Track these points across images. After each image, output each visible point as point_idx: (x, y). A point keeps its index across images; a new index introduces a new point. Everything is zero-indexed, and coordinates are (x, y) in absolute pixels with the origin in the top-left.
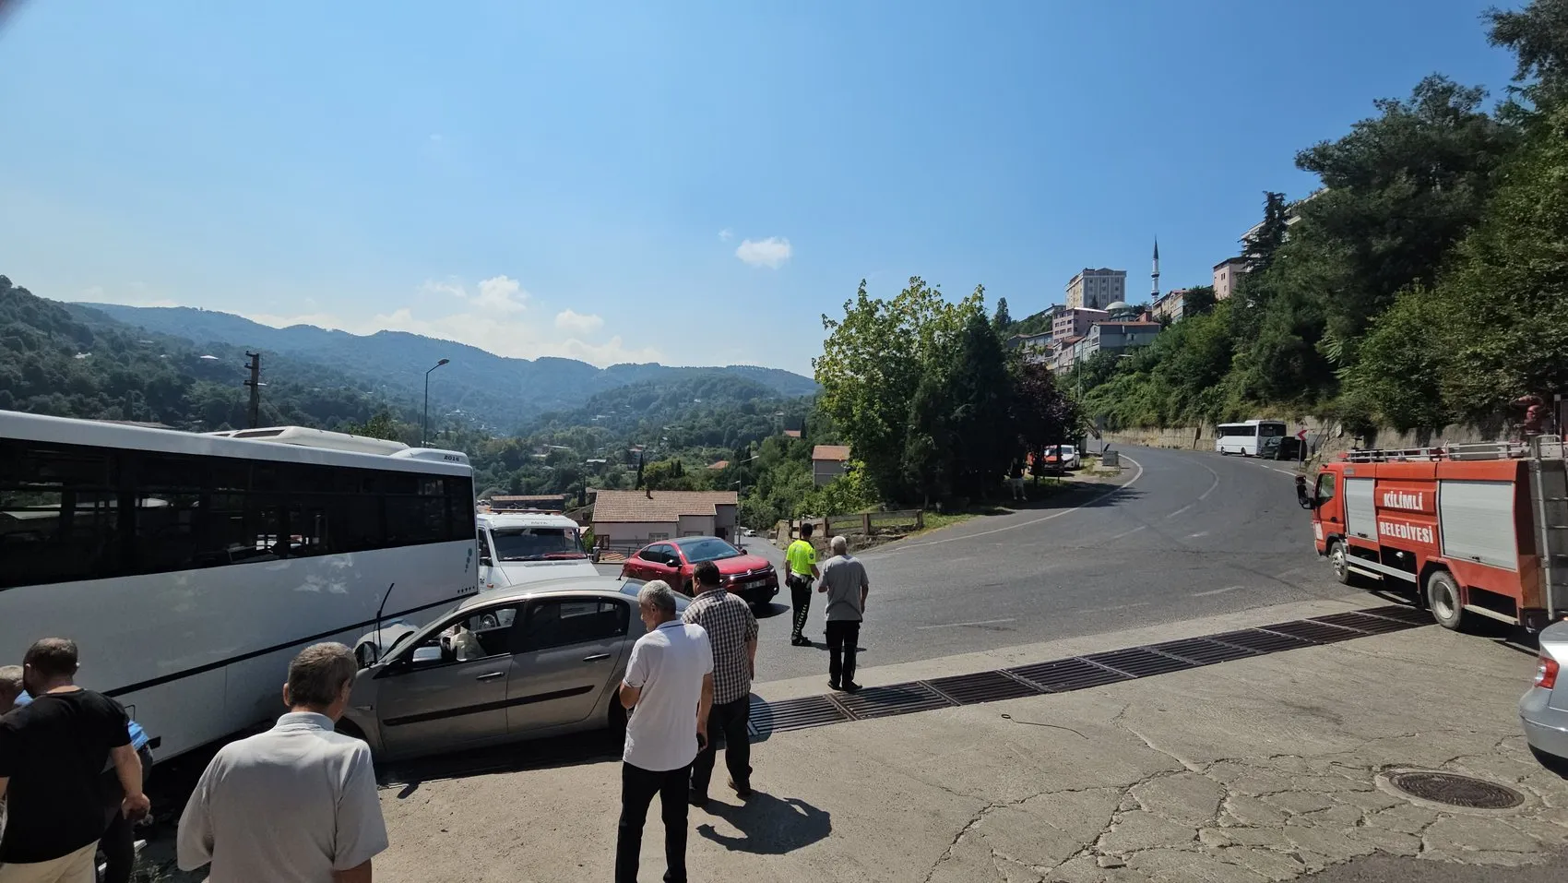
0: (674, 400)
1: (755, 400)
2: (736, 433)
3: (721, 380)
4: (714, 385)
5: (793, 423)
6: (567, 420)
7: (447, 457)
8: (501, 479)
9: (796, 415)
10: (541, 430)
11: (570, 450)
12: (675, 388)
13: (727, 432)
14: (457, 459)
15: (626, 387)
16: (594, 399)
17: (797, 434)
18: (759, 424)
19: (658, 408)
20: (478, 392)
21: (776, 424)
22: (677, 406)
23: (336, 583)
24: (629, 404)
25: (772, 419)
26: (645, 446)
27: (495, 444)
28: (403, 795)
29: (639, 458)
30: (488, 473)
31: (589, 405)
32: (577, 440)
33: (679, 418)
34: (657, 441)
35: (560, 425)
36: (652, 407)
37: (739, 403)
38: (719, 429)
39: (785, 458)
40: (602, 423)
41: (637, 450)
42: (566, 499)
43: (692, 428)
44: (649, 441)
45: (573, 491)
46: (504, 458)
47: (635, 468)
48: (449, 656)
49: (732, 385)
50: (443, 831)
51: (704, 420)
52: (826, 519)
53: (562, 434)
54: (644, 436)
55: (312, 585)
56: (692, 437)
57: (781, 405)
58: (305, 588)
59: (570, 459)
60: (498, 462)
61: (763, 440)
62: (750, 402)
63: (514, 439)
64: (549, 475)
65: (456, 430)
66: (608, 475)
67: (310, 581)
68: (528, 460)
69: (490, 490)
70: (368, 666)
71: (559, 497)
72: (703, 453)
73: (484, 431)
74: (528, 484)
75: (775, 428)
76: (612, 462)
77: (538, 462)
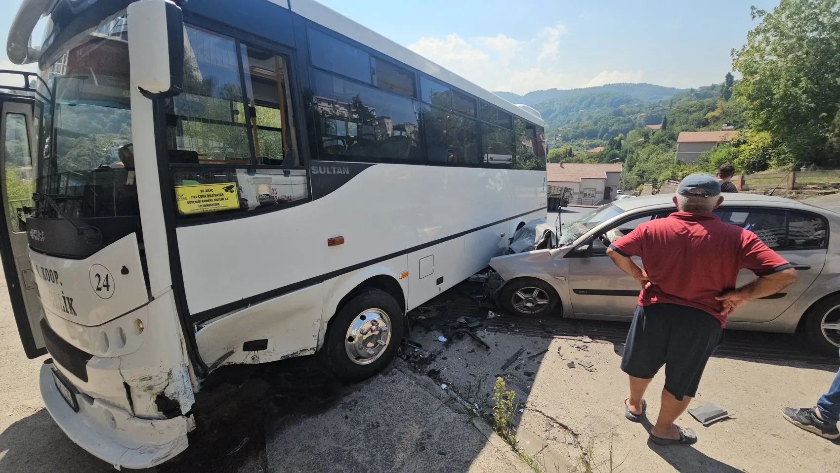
0: (565, 111)
1: (623, 106)
2: (608, 129)
3: (599, 95)
4: (594, 99)
5: (652, 120)
9: (654, 114)
12: (567, 104)
13: (601, 129)
17: (659, 126)
18: (625, 123)
19: (556, 116)
21: (638, 122)
22: (567, 115)
25: (635, 119)
33: (568, 122)
34: (554, 137)
37: (611, 110)
38: (596, 127)
39: (646, 144)
43: (578, 128)
44: (549, 137)
49: (606, 97)
51: (585, 122)
52: (743, 177)
56: (577, 133)
57: (642, 108)
61: (628, 132)
62: (619, 108)
72: (584, 143)
75: (637, 124)
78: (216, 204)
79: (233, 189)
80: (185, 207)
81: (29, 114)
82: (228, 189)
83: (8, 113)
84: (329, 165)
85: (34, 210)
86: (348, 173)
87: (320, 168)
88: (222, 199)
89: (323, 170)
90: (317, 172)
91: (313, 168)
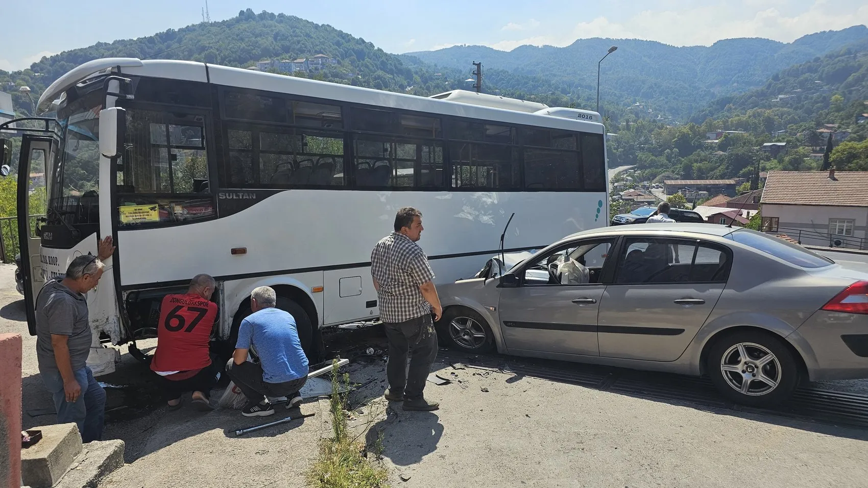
6: (743, 104)
7: (581, 116)
8: (674, 164)
10: (715, 116)
11: (746, 134)
14: (590, 117)
15: (817, 60)
16: (776, 78)
20: (656, 84)
23: (485, 215)
24: (820, 78)
26: (836, 125)
27: (670, 131)
28: (510, 381)
29: (826, 139)
30: (663, 159)
31: (770, 85)
32: (755, 123)
34: (854, 119)
35: (735, 109)
36: (850, 79)
40: (784, 103)
41: (826, 131)
42: (739, 183)
44: (842, 120)
45: (744, 175)
46: (677, 144)
47: (821, 151)
48: (555, 280)
50: (527, 416)
53: (737, 118)
54: (836, 114)
55: (467, 214)
58: (461, 215)
59: (744, 143)
60: (671, 150)
63: (687, 127)
64: (721, 160)
65: (635, 121)
66: (787, 159)
67: (466, 211)
68: (701, 146)
69: (663, 174)
70: (494, 277)
71: (732, 182)
73: (660, 120)
74: (699, 169)
76: (792, 145)
77: (711, 147)
78: (144, 218)
79: (156, 209)
80: (124, 219)
81: (48, 150)
82: (152, 209)
83: (33, 149)
84: (236, 192)
85: (47, 220)
86: (255, 197)
87: (227, 195)
88: (148, 215)
89: (229, 196)
90: (224, 197)
91: (220, 195)
